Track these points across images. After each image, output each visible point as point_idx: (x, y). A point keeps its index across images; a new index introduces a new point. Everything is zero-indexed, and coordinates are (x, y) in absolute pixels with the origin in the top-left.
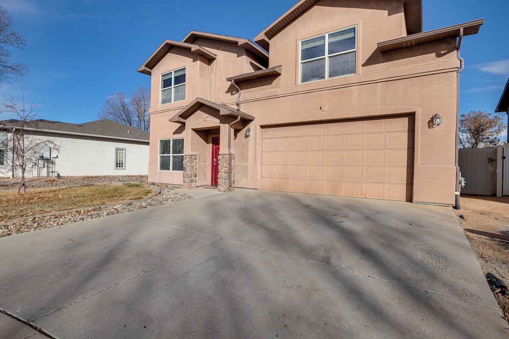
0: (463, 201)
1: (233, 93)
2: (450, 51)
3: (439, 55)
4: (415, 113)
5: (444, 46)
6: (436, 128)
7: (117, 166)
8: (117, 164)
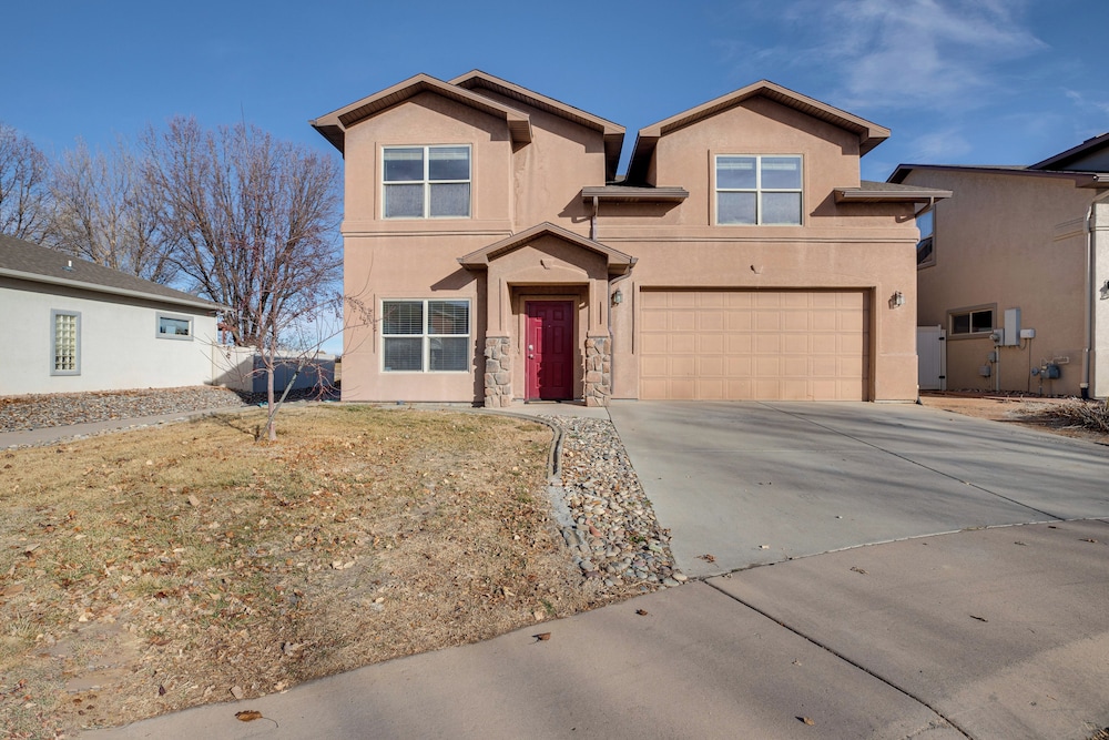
0: (922, 399)
1: (578, 219)
2: (909, 218)
3: (899, 221)
4: (875, 288)
5: (903, 210)
6: (897, 309)
7: (57, 366)
8: (57, 359)
